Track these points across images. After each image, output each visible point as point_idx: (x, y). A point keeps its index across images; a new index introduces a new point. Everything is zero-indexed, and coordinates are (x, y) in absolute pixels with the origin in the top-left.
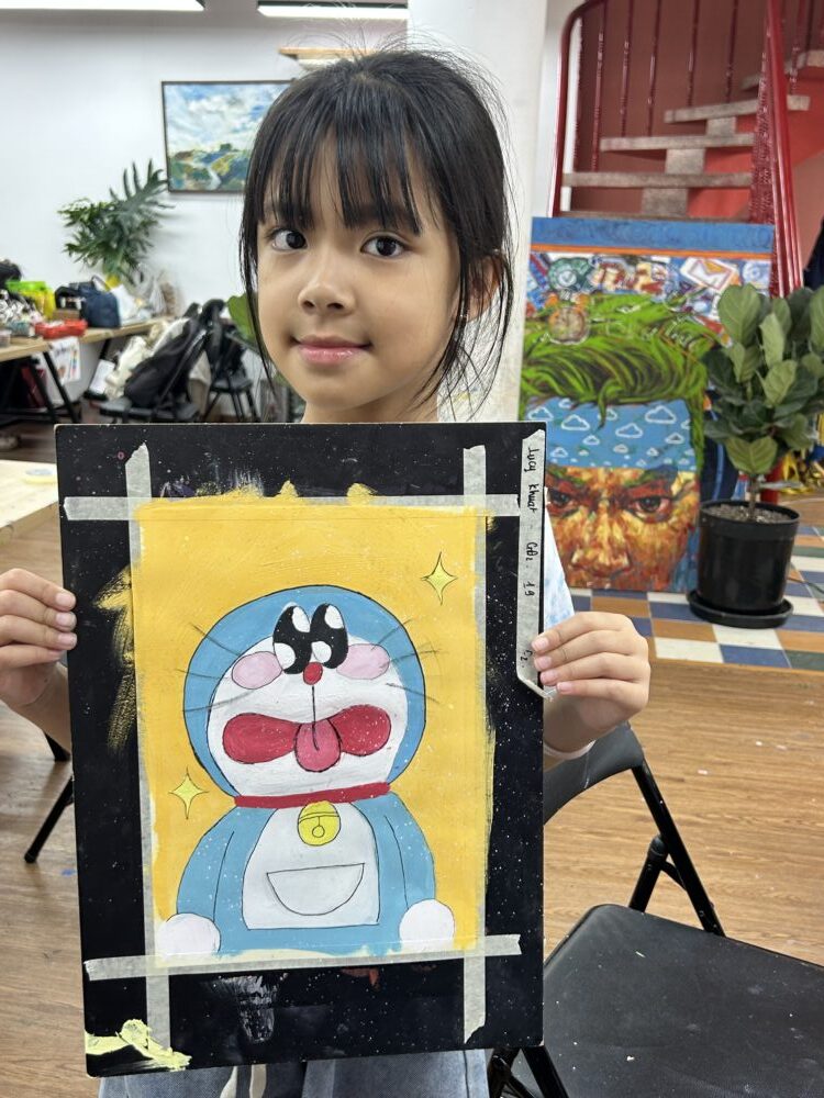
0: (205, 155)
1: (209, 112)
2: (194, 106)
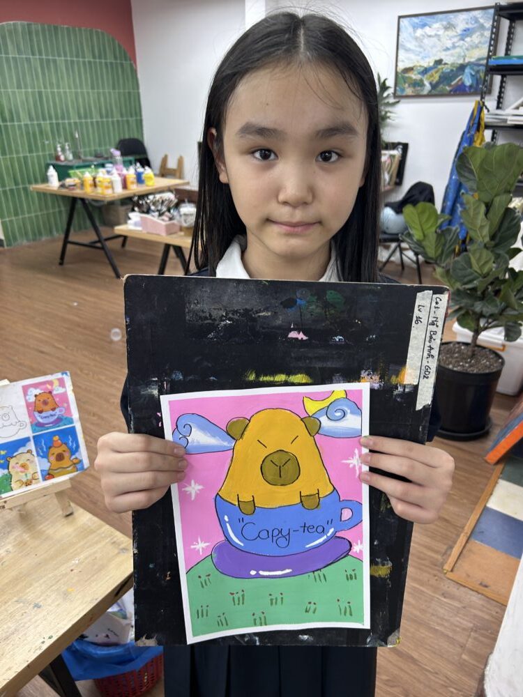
0: (422, 69)
1: (430, 36)
2: (419, 32)
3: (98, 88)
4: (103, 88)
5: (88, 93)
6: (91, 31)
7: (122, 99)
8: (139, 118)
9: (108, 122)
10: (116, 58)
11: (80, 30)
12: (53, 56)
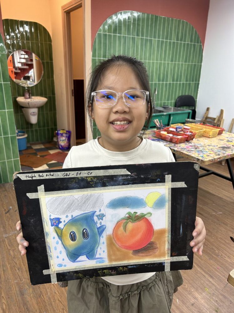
3: (175, 61)
4: (179, 61)
5: (168, 64)
6: (179, 21)
7: (189, 69)
8: (197, 82)
9: (176, 84)
10: (191, 41)
11: (172, 20)
12: (151, 37)
